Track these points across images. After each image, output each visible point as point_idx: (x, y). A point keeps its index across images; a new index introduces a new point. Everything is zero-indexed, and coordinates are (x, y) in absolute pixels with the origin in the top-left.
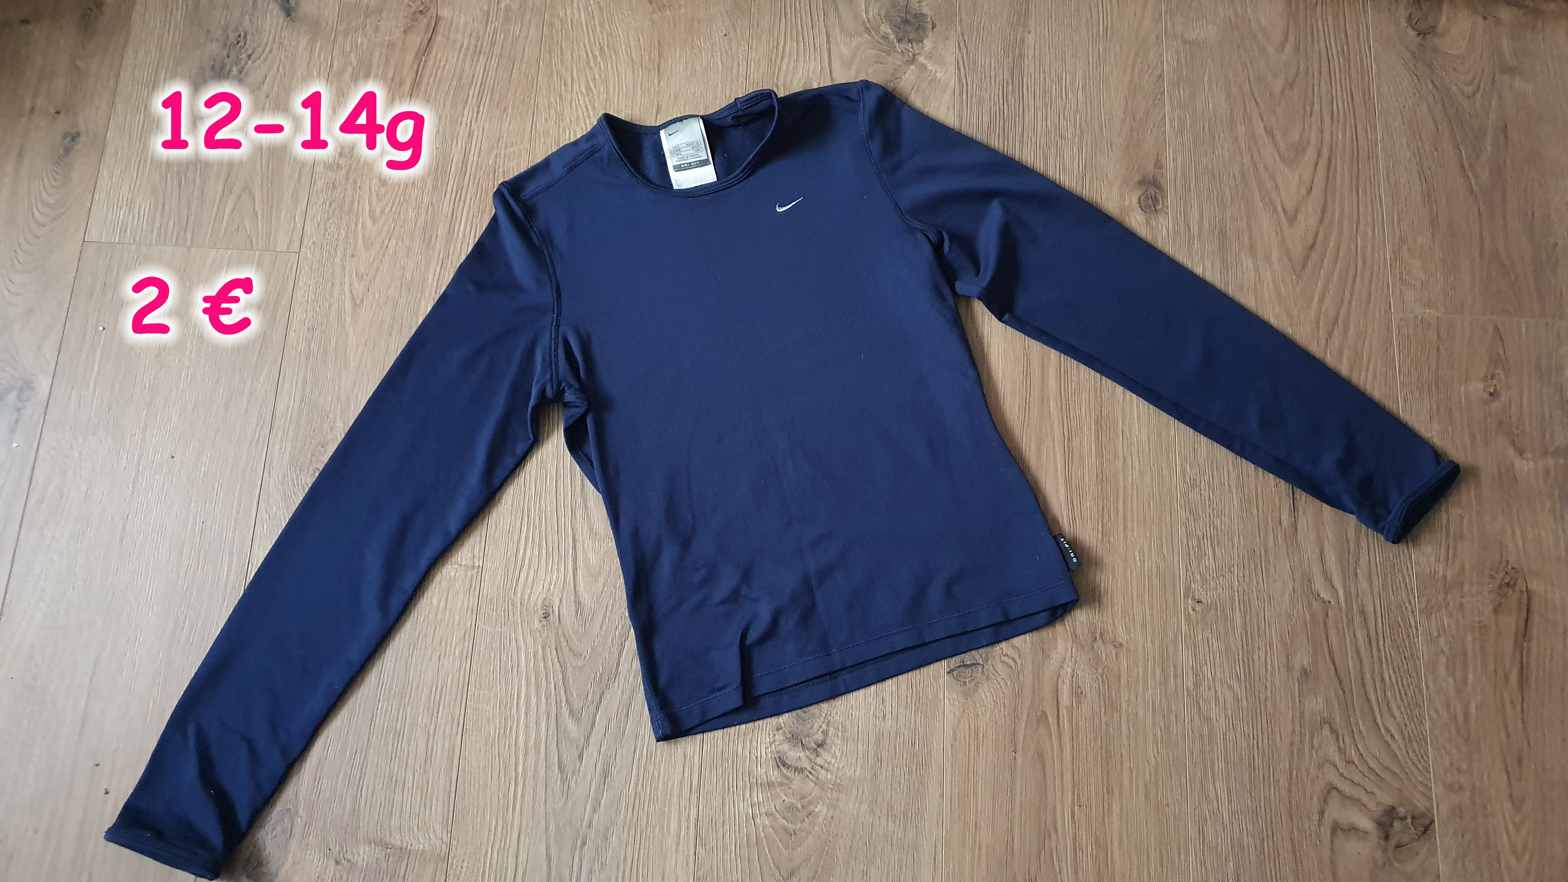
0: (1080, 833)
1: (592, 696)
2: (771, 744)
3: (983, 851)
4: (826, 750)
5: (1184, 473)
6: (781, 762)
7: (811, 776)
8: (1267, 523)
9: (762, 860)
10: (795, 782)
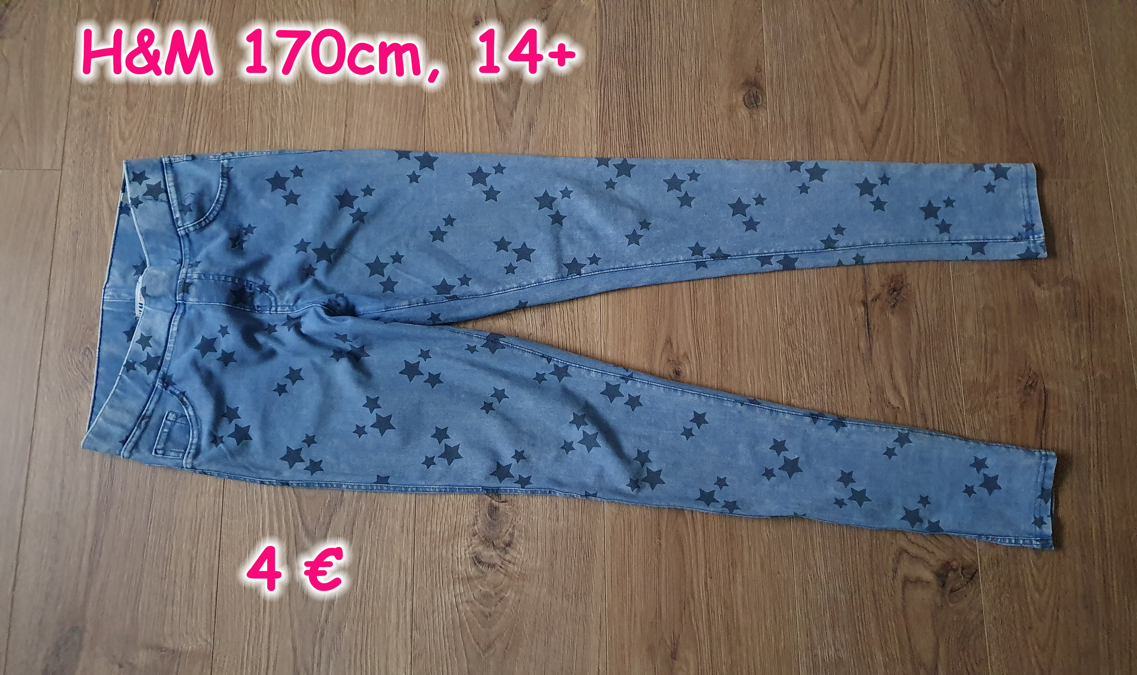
0: (712, 600)
1: (324, 517)
2: (469, 547)
3: (638, 619)
4: (513, 548)
5: (783, 314)
6: (477, 560)
7: (501, 570)
8: (849, 349)
9: (465, 638)
10: (489, 575)
